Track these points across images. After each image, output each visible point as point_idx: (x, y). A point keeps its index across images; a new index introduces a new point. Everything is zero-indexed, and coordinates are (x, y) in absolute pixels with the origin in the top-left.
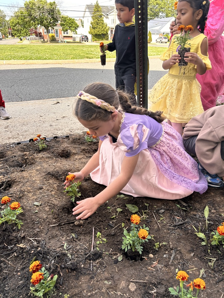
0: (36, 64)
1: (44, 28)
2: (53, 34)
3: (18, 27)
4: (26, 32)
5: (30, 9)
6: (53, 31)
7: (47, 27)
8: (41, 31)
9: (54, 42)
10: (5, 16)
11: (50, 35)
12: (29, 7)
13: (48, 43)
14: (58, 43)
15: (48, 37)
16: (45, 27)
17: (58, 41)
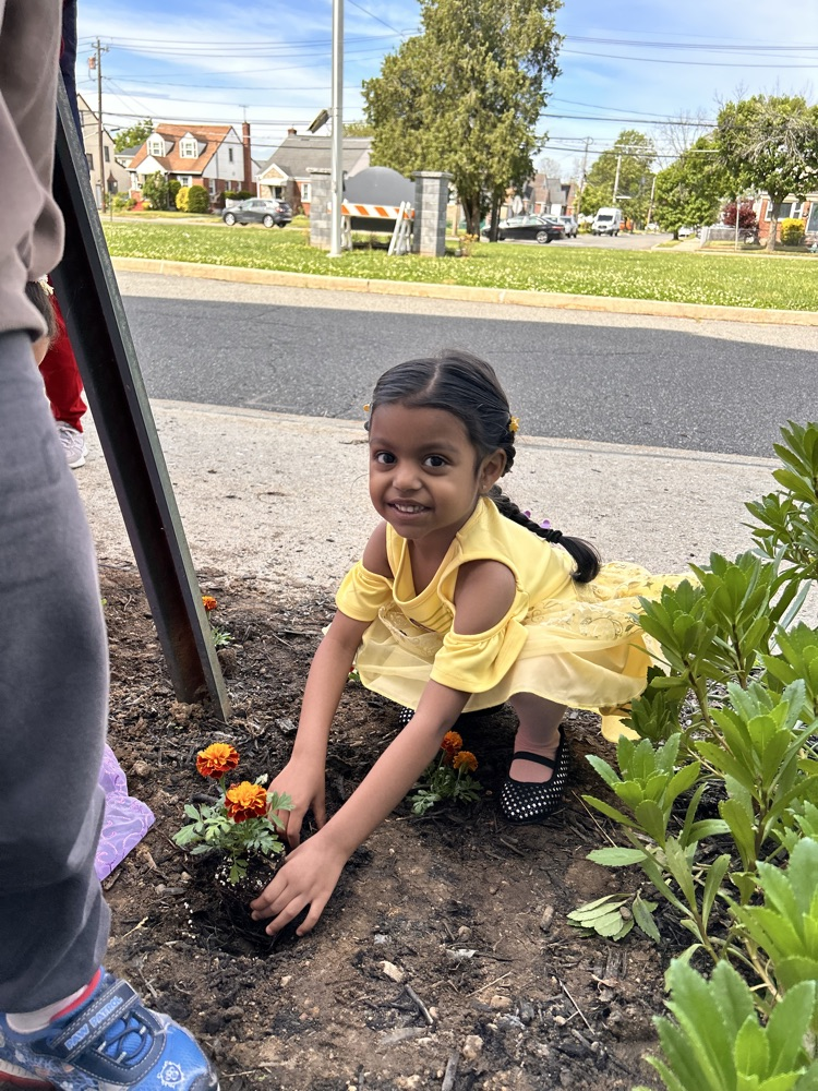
0: (606, 311)
1: (769, 197)
2: (798, 222)
3: (681, 193)
4: (699, 209)
5: (732, 131)
6: (801, 211)
7: (777, 194)
8: (754, 210)
9: (791, 248)
10: (651, 157)
11: (785, 222)
12: (732, 125)
13: (766, 250)
14: (809, 252)
15: (771, 231)
16: (771, 193)
17: (810, 246)
